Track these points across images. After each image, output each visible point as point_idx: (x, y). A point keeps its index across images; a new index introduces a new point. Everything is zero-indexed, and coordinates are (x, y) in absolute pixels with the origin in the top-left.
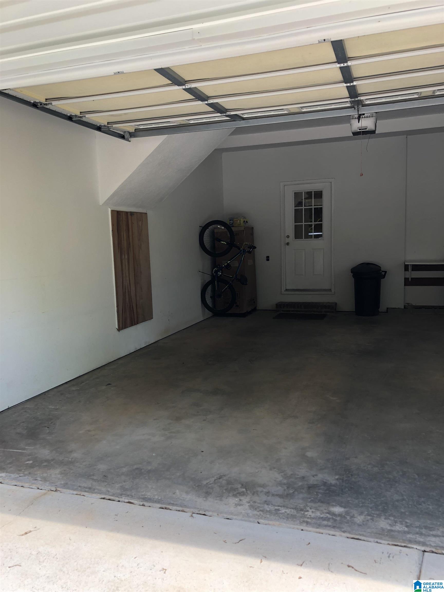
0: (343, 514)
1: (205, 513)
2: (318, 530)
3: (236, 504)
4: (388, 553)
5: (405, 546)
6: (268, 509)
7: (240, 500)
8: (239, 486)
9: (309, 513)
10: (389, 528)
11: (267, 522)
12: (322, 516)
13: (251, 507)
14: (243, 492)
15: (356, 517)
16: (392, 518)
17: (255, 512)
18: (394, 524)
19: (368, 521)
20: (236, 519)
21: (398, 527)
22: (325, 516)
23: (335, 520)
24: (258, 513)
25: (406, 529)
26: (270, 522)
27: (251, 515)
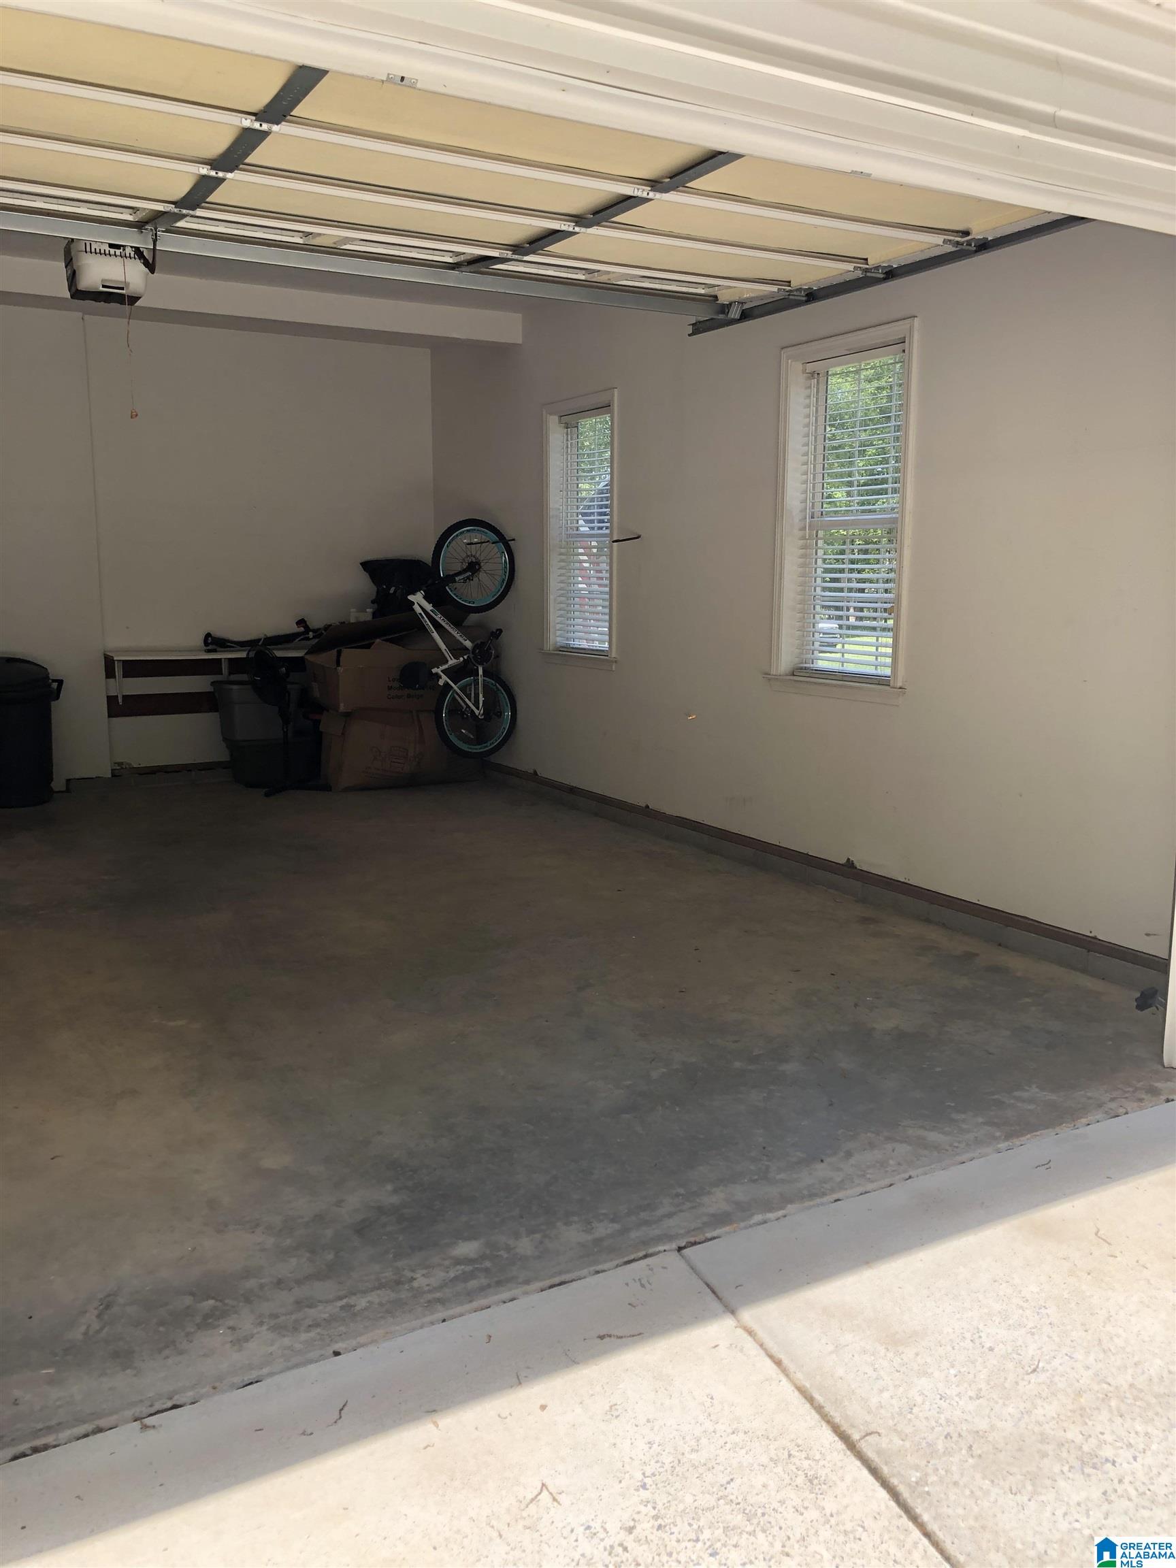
0: (488, 1252)
1: (175, 1402)
2: (475, 1304)
3: (231, 1342)
4: (634, 1280)
5: (646, 1256)
6: (326, 1316)
7: (232, 1328)
8: (188, 1300)
9: (421, 1281)
10: (590, 1237)
11: (354, 1343)
12: (452, 1274)
13: (279, 1329)
14: (215, 1308)
15: (515, 1248)
16: (576, 1219)
17: (304, 1336)
18: (589, 1227)
19: (541, 1243)
20: (271, 1374)
21: (603, 1229)
22: (457, 1271)
23: (487, 1270)
24: (312, 1334)
25: (617, 1226)
26: (362, 1339)
27: (298, 1346)
